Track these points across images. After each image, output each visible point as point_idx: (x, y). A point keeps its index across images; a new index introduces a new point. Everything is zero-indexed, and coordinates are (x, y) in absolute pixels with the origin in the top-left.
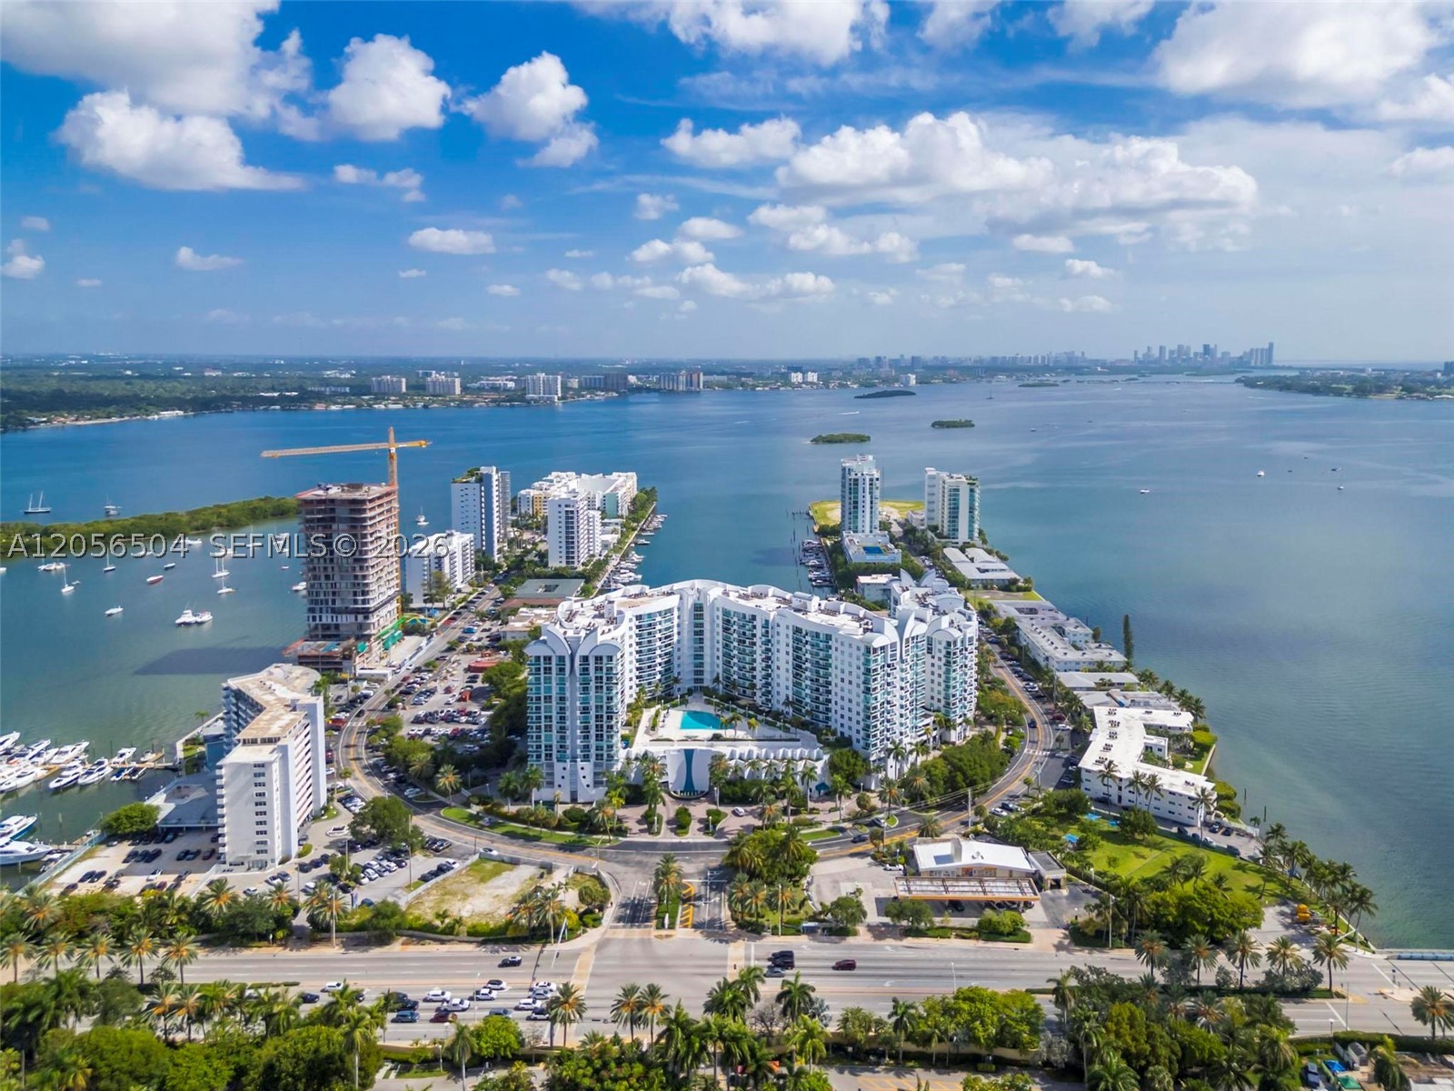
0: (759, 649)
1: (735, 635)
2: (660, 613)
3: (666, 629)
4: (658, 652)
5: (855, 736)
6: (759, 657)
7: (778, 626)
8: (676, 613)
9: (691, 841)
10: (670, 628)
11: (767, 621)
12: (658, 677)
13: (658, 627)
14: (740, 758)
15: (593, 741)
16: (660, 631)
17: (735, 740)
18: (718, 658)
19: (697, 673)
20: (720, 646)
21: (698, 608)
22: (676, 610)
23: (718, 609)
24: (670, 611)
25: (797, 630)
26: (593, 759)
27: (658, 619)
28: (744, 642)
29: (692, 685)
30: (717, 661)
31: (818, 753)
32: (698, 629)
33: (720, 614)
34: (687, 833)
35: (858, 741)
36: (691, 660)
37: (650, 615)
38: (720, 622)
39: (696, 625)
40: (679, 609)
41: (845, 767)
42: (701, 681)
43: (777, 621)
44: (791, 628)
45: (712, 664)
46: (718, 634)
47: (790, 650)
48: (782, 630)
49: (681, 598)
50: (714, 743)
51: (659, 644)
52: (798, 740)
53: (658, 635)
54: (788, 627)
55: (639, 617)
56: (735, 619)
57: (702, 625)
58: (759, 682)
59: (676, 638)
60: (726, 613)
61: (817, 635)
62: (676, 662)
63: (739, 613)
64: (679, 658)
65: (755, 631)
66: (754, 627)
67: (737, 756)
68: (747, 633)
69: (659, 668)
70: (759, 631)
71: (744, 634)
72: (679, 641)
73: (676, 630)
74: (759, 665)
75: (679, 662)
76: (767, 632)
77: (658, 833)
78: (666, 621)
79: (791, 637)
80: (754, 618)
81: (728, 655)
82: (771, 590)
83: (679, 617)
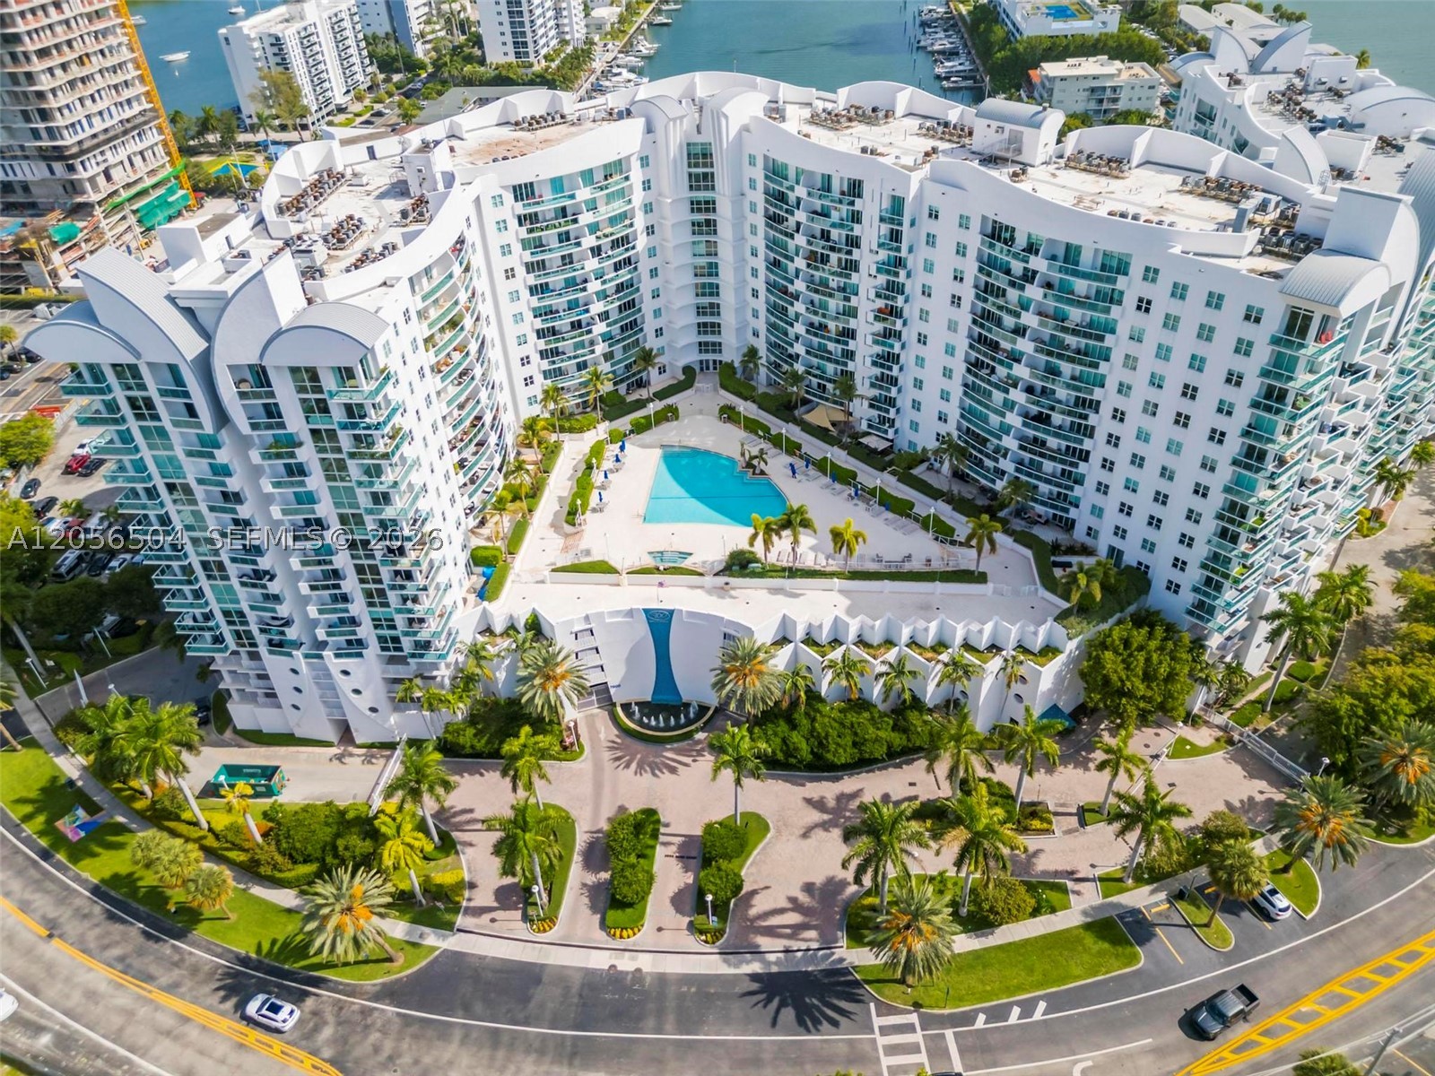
0: (867, 282)
1: (800, 240)
2: (587, 175)
3: (613, 221)
4: (594, 286)
5: (1161, 571)
6: (866, 304)
7: (934, 215)
8: (637, 175)
9: (646, 964)
10: (624, 216)
11: (897, 204)
12: (601, 348)
13: (586, 218)
14: (810, 641)
15: (358, 608)
16: (594, 228)
17: (792, 573)
18: (755, 294)
19: (703, 328)
20: (760, 264)
21: (700, 160)
22: (635, 164)
23: (752, 162)
24: (615, 169)
25: (998, 233)
26: (373, 650)
27: (584, 194)
28: (825, 260)
29: (693, 357)
30: (753, 303)
31: (1049, 634)
32: (701, 217)
33: (758, 174)
34: (635, 925)
35: (1173, 587)
36: (690, 299)
37: (557, 184)
38: (759, 197)
39: (696, 206)
40: (645, 161)
41: (1141, 689)
42: (717, 348)
43: (934, 197)
44: (976, 225)
45: (739, 310)
46: (754, 230)
47: (968, 293)
48: (946, 231)
49: (649, 129)
50: (733, 581)
51: (592, 264)
52: (981, 578)
53: (589, 241)
54: (964, 223)
55: (523, 192)
56: (801, 191)
57: (709, 206)
58: (863, 370)
59: (642, 242)
60: (775, 171)
61: (1070, 255)
62: (648, 306)
63: (812, 174)
64: (656, 295)
65: (857, 230)
66: (856, 217)
67: (800, 633)
68: (835, 234)
69: (600, 328)
70: (871, 232)
71: (825, 235)
72: (652, 252)
73: (640, 222)
74: (866, 326)
75: (657, 303)
76: (895, 236)
77: (551, 919)
78: (610, 198)
79: (972, 253)
80: (855, 189)
81: (780, 291)
82: (906, 96)
83: (647, 185)
